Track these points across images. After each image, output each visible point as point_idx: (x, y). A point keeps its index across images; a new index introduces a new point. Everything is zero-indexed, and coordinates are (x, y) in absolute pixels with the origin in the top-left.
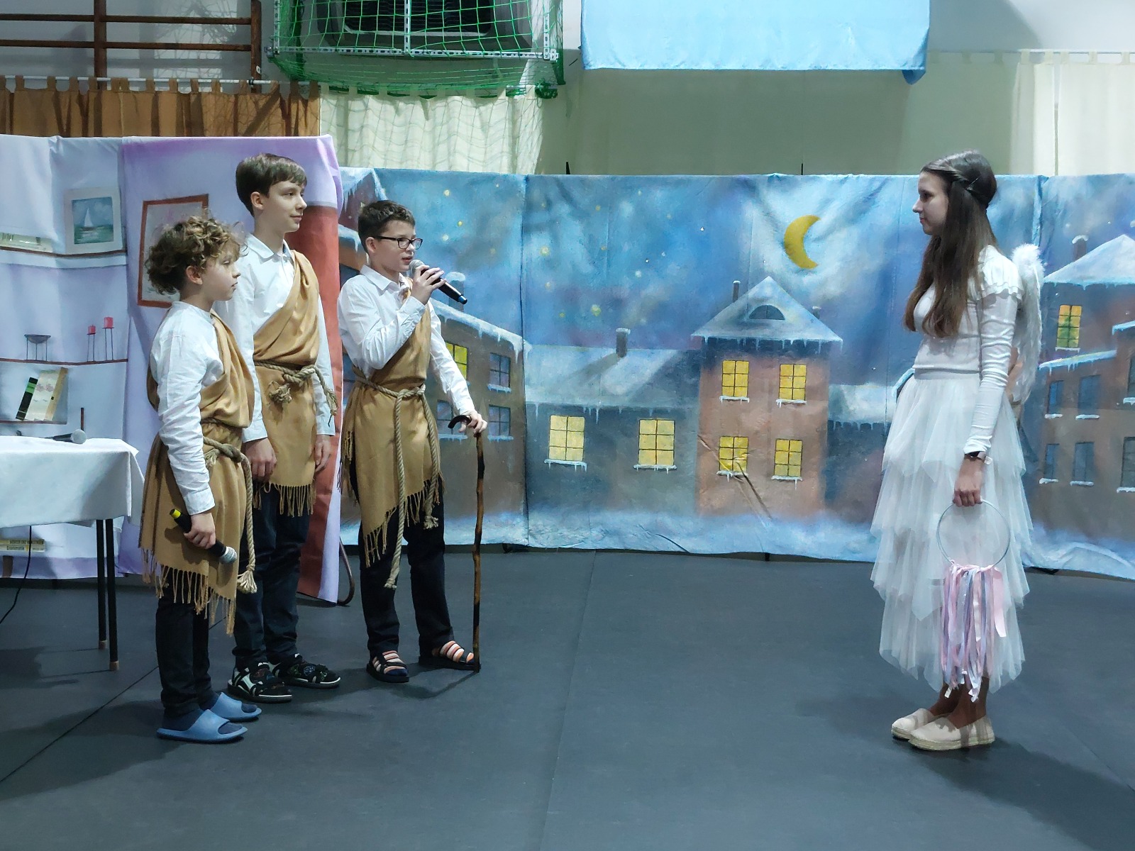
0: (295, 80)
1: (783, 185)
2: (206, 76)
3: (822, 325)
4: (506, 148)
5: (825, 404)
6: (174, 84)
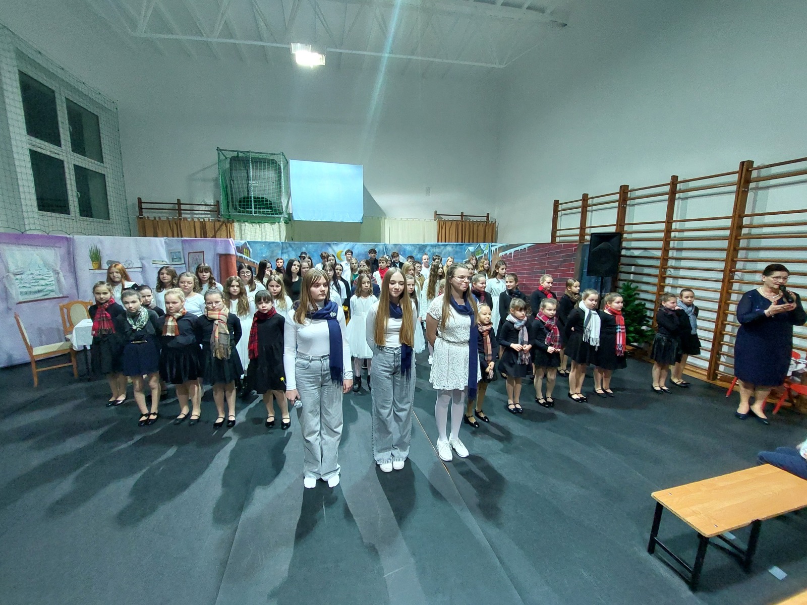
0: (228, 219)
1: (336, 244)
2: (206, 217)
4: (278, 236)
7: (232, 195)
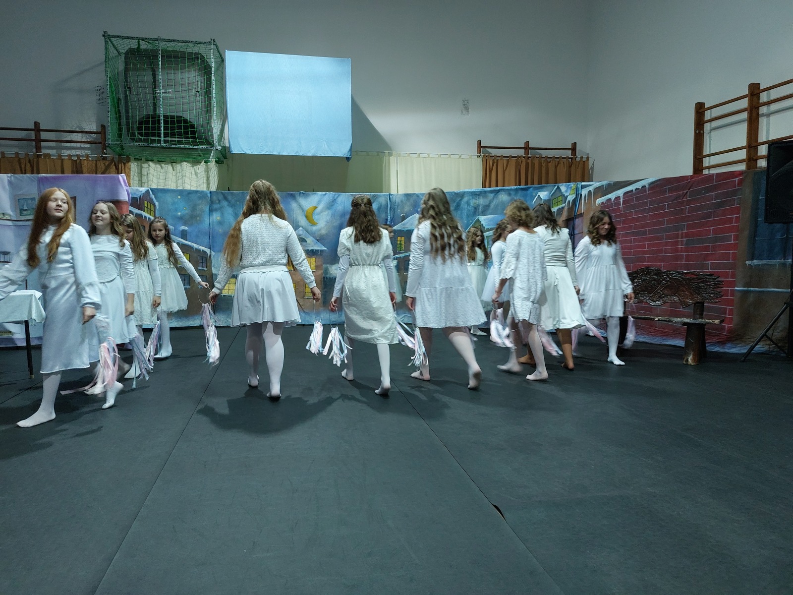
0: (120, 155)
1: (305, 196)
2: (84, 153)
3: (320, 245)
4: (205, 181)
5: (322, 271)
6: (70, 156)
7: (127, 111)
